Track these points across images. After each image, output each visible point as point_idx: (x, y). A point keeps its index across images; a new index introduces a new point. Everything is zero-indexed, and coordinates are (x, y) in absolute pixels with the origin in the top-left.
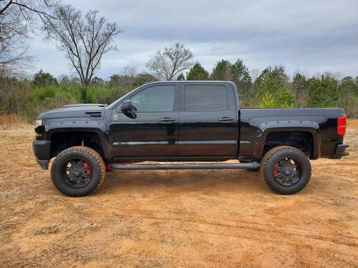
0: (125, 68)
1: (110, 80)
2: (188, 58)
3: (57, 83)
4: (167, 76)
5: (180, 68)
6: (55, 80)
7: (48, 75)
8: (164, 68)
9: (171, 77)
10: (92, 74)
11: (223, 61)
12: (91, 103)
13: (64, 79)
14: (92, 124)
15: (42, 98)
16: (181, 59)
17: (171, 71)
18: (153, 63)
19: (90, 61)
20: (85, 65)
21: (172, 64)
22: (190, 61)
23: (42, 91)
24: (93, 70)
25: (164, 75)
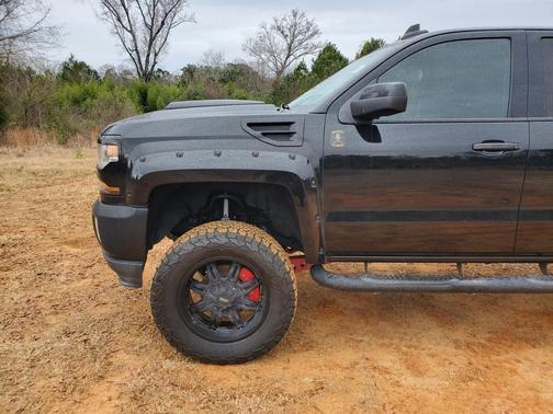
0: (205, 54)
1: (182, 72)
2: (312, 35)
3: (98, 77)
4: (276, 65)
5: (298, 53)
6: (96, 73)
7: (83, 64)
8: (272, 53)
9: (284, 67)
10: (155, 63)
11: (373, 40)
12: (156, 110)
13: (108, 72)
14: (274, 158)
15: (76, 102)
16: (300, 37)
17: (283, 57)
18: (253, 44)
19: (152, 39)
20: (143, 47)
21: (285, 46)
22: (315, 40)
23: (75, 90)
24: (156, 55)
25: (271, 64)
